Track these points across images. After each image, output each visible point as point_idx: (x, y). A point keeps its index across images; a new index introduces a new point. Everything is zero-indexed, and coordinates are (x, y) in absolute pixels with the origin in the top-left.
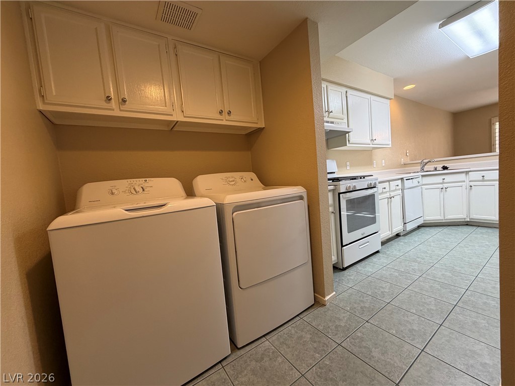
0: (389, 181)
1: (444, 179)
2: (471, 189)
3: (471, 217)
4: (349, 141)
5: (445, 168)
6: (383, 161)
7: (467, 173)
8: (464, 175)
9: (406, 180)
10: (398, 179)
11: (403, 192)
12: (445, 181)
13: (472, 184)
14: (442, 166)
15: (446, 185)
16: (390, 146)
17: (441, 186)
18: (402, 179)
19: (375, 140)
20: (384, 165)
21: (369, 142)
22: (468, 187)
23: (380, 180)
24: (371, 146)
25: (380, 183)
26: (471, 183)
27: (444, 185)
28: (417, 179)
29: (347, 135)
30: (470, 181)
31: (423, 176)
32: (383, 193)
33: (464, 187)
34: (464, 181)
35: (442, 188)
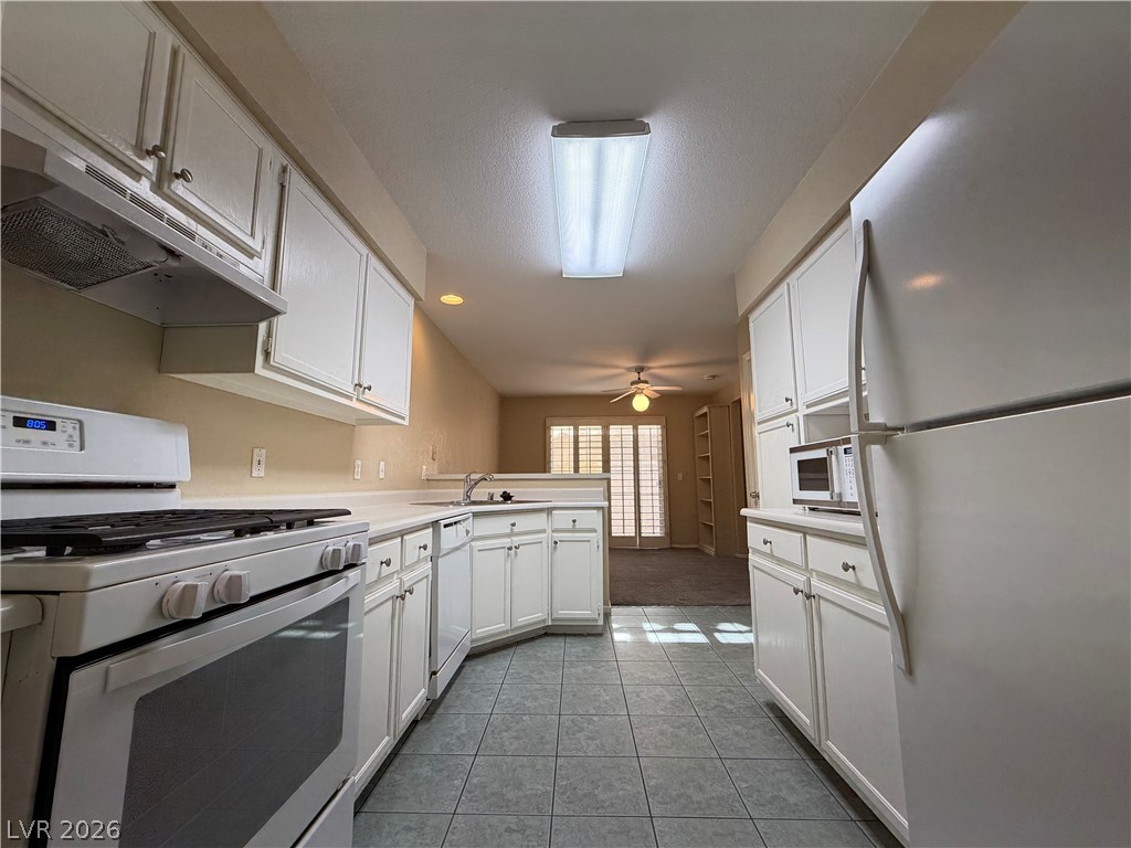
0: (402, 534)
1: (513, 525)
2: (555, 548)
3: (555, 616)
4: (267, 354)
5: (507, 497)
6: (382, 463)
7: (549, 511)
8: (544, 515)
9: (446, 526)
10: (425, 526)
11: (435, 569)
12: (516, 529)
13: (558, 536)
14: (501, 491)
15: (516, 540)
16: (406, 423)
17: (506, 542)
18: (435, 524)
19: (369, 388)
20: (382, 476)
21: (350, 389)
22: (551, 545)
23: (374, 530)
24: (354, 404)
25: (373, 542)
26: (555, 534)
27: (515, 539)
28: (464, 524)
29: (263, 326)
30: (553, 531)
31: (476, 515)
32: (379, 580)
33: (544, 543)
34: (544, 531)
35: (510, 549)
